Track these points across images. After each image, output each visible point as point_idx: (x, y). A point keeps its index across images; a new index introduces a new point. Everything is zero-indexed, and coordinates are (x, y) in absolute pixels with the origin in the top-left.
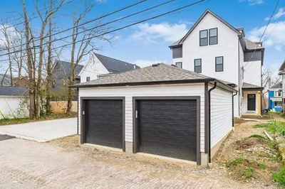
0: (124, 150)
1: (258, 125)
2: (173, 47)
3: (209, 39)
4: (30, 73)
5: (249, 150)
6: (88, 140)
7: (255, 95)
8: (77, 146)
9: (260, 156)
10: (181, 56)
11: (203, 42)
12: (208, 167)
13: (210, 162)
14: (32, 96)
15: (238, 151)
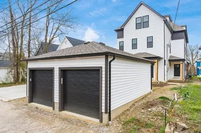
0: (54, 109)
1: (174, 88)
2: (117, 31)
3: (143, 24)
4: (14, 51)
5: (149, 110)
6: (34, 100)
7: (180, 65)
8: (26, 105)
9: (155, 115)
10: (122, 37)
11: (138, 26)
12: (107, 125)
13: (110, 120)
14: (15, 68)
15: (143, 111)
